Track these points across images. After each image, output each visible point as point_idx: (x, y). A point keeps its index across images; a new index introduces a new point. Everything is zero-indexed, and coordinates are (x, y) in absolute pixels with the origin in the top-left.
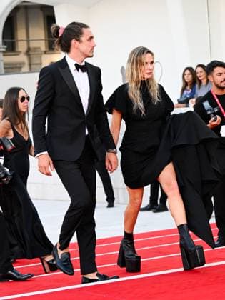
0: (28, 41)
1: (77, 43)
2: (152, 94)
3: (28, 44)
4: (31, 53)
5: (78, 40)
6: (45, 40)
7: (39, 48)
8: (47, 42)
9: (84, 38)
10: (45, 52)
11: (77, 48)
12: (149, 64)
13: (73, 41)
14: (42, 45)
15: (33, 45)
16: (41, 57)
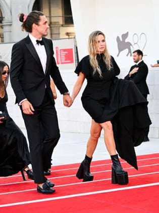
0: (50, 17)
1: (37, 26)
2: (107, 63)
3: (50, 19)
4: (52, 26)
5: (37, 24)
6: (63, 17)
7: (58, 22)
8: (64, 18)
9: (41, 23)
10: (62, 26)
11: (36, 30)
12: (101, 42)
13: (34, 25)
14: (61, 21)
15: (53, 20)
16: (59, 29)
